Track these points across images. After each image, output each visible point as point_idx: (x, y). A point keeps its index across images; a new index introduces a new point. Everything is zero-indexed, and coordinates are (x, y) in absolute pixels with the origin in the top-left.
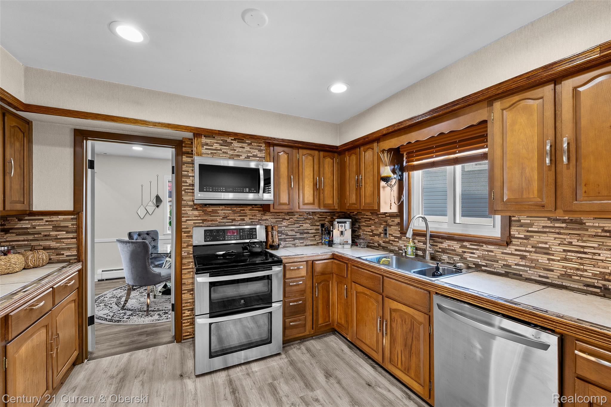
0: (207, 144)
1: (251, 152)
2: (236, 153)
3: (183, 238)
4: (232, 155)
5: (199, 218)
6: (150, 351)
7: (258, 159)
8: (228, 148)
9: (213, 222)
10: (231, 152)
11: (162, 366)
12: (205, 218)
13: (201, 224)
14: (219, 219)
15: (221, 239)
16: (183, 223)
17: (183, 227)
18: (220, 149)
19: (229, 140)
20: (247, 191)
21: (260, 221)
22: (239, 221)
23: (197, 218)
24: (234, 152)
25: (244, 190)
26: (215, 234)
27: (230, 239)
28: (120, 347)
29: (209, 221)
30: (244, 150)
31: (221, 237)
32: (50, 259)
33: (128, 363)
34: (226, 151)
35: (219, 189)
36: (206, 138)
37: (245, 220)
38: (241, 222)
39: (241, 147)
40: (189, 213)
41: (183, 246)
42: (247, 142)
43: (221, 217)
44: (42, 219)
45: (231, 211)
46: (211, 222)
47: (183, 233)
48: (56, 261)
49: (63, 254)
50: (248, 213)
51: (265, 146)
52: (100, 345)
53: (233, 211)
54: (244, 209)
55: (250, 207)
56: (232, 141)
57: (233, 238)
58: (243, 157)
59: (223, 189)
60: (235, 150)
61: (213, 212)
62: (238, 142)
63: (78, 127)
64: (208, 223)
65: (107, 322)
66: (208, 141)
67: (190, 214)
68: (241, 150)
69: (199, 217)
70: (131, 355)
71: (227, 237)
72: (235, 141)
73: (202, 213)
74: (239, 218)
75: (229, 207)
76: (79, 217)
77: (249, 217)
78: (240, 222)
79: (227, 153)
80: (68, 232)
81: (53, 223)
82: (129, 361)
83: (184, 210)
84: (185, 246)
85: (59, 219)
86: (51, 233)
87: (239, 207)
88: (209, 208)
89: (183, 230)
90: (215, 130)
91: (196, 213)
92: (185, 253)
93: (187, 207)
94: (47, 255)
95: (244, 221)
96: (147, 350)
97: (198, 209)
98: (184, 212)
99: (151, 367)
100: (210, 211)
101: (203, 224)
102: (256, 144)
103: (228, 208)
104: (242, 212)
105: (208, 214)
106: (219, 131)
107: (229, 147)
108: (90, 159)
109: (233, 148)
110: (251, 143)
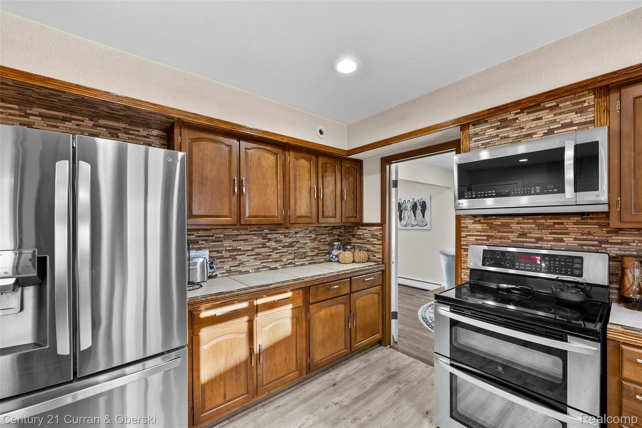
0: (476, 134)
1: (557, 120)
2: (524, 132)
3: (462, 257)
4: (517, 137)
5: (483, 234)
6: (428, 369)
7: (576, 128)
8: (509, 129)
9: (503, 240)
10: (516, 134)
11: (423, 389)
12: (490, 234)
13: (485, 242)
14: (512, 237)
15: (508, 265)
16: (462, 239)
17: (462, 243)
18: (495, 134)
19: (511, 116)
20: (538, 191)
21: (603, 246)
22: (550, 241)
23: (479, 233)
24: (522, 132)
25: (530, 190)
26: (498, 257)
27: (523, 267)
28: (415, 350)
29: (496, 238)
30: (542, 122)
31: (508, 263)
32: (369, 258)
33: (406, 367)
34: (506, 134)
35: (486, 194)
36: (475, 127)
37: (564, 241)
38: (555, 243)
39: (534, 120)
40: (469, 227)
41: (462, 267)
42: (547, 106)
43: (516, 233)
44: (366, 229)
45: (534, 226)
46: (500, 240)
47: (462, 251)
48: (373, 261)
49: (375, 256)
50: (571, 229)
51: (595, 98)
52: (405, 340)
53: (538, 225)
54: (563, 221)
55: (576, 218)
56: (517, 116)
57: (529, 268)
58: (540, 134)
59: (492, 193)
60: (523, 128)
61: (503, 225)
62: (528, 113)
63: (383, 156)
64: (495, 240)
65: (426, 324)
66: (478, 129)
67: (471, 227)
68: (533, 124)
69: (483, 231)
70: (413, 362)
71: (517, 264)
72: (522, 115)
73: (487, 227)
74: (551, 237)
75: (532, 219)
76: (383, 228)
77: (573, 235)
78: (552, 243)
79: (509, 137)
80: (378, 240)
81: (371, 232)
82: (409, 365)
83: (464, 223)
84: (464, 267)
85: (373, 229)
86: (371, 240)
87: (551, 219)
88: (496, 221)
89: (463, 247)
90: (483, 111)
91: (479, 226)
92: (464, 275)
93: (466, 219)
94: (366, 255)
95: (562, 242)
96: (427, 366)
97: (481, 221)
98: (463, 225)
99: (415, 383)
100: (499, 225)
101: (488, 242)
102: (569, 103)
103: (529, 221)
104: (556, 226)
105: (496, 229)
106: (488, 110)
107: (512, 126)
108: (395, 180)
109: (519, 127)
110: (558, 105)
